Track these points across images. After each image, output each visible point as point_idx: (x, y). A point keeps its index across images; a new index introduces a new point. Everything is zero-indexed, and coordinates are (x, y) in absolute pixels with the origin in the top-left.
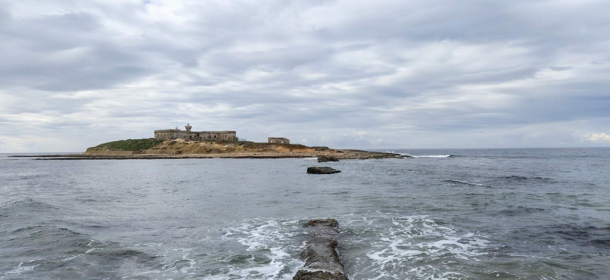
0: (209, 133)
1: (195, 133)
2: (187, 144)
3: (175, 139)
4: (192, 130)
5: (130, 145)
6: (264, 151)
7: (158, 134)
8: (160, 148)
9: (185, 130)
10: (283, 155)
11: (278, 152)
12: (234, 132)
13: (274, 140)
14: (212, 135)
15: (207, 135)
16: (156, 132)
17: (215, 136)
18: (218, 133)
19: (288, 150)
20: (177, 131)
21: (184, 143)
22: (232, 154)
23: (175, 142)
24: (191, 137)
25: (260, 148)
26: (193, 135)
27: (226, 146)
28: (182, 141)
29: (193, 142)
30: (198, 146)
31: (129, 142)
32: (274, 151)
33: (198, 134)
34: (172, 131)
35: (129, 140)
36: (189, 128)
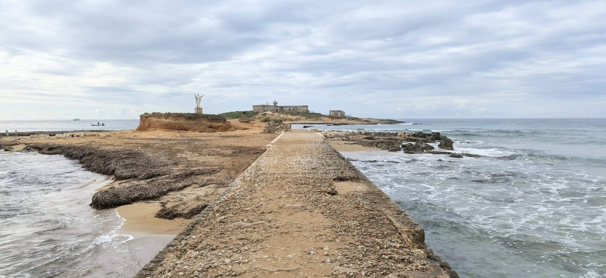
0: (289, 107)
1: (280, 107)
2: (274, 115)
3: (266, 111)
4: (278, 105)
5: (238, 115)
6: (316, 120)
7: (255, 108)
8: (257, 117)
9: (273, 105)
10: (327, 122)
11: (324, 121)
12: (307, 106)
13: (333, 112)
14: (292, 109)
15: (288, 108)
16: (254, 107)
17: (294, 109)
18: (296, 107)
19: (331, 120)
20: (268, 106)
21: (271, 114)
22: (298, 122)
23: (266, 114)
24: (277, 109)
25: (314, 118)
26: (278, 108)
27: (296, 117)
28: (271, 113)
29: (277, 114)
30: (280, 116)
31: (237, 113)
32: (322, 120)
33: (282, 107)
34: (264, 106)
35: (237, 112)
36: (275, 103)
